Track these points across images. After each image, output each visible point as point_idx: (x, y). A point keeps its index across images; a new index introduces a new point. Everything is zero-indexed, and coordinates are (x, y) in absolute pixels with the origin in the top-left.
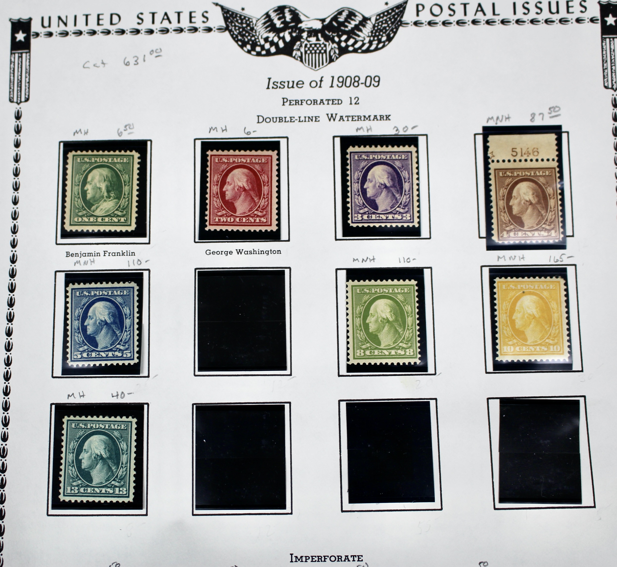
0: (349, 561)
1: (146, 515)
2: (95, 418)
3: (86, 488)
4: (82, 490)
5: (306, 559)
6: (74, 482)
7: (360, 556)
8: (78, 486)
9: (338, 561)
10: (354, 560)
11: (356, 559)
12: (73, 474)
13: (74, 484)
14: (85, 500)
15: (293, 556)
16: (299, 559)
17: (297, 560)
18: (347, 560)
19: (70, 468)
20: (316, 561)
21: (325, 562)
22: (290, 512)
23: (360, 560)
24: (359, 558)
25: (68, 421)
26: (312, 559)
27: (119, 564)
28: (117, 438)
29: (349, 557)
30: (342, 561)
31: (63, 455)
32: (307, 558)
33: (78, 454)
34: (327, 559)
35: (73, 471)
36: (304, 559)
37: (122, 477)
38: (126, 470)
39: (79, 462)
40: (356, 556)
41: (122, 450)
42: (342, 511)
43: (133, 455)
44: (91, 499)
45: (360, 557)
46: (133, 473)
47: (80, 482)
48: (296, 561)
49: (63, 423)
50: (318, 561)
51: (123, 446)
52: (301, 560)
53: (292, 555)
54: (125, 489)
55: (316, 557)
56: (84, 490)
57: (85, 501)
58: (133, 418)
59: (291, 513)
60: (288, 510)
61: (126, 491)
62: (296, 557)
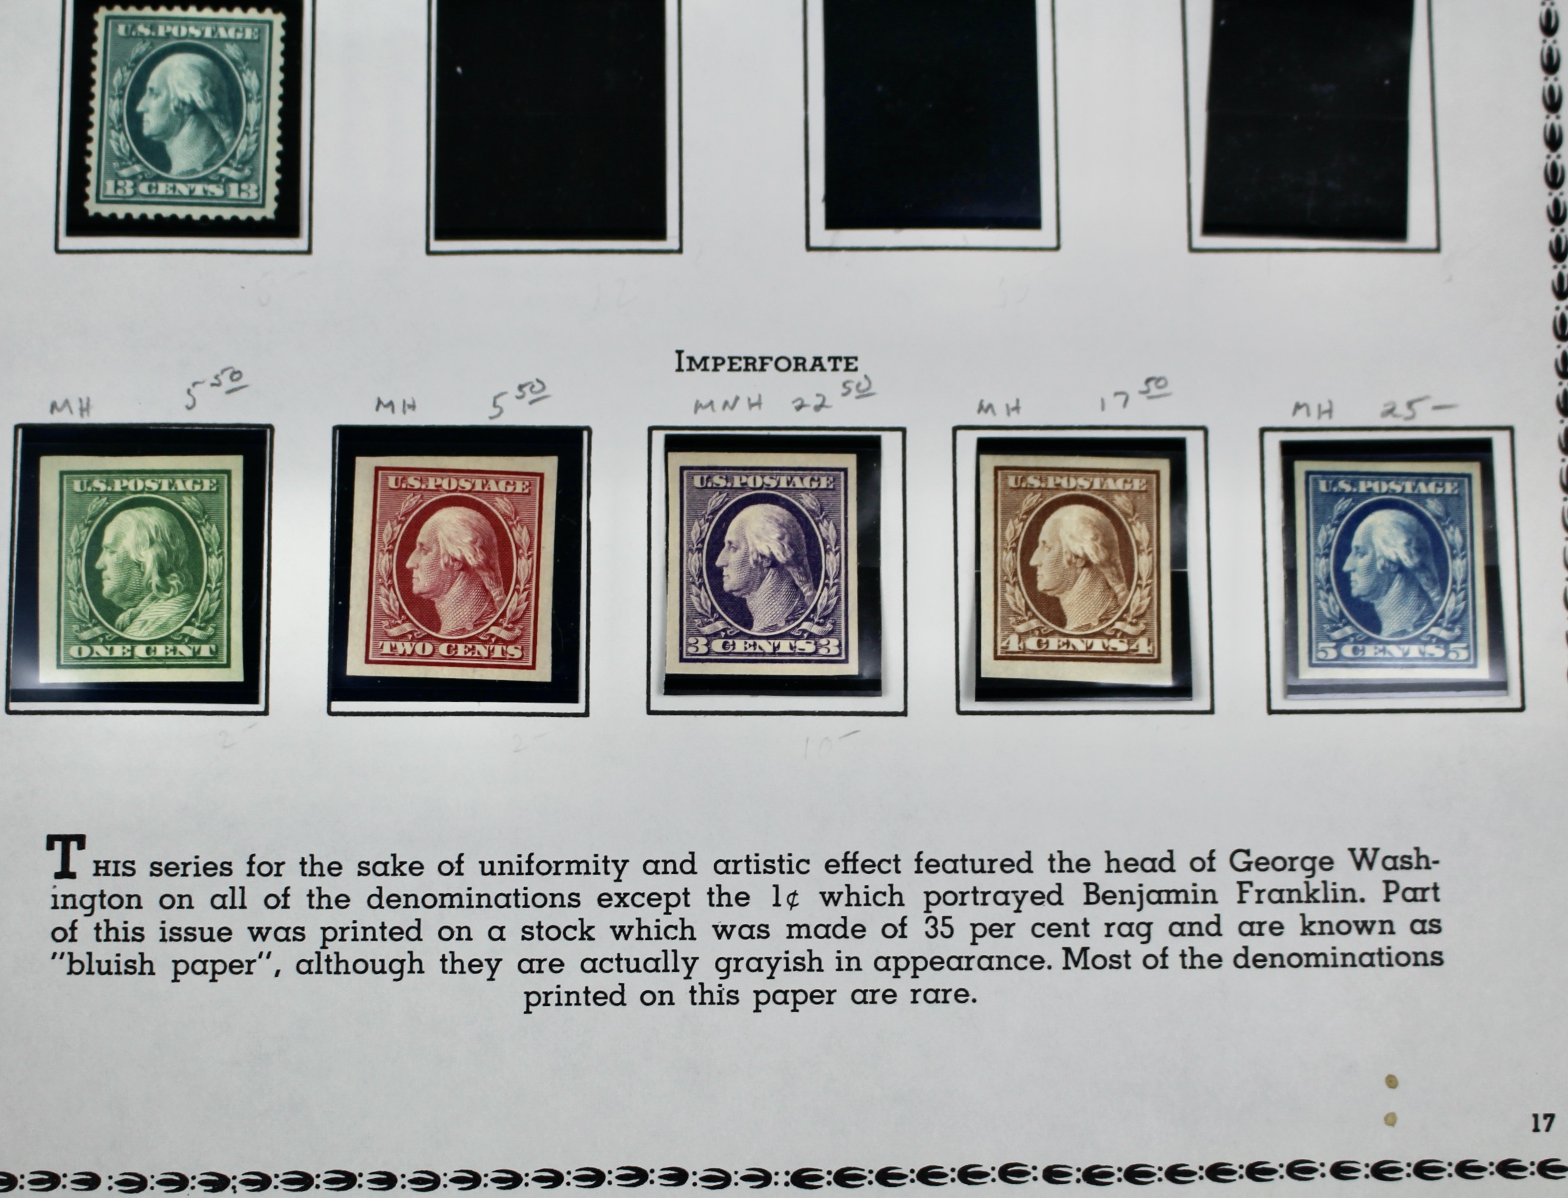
0: (823, 369)
1: (309, 252)
2: (177, 11)
3: (154, 184)
4: (143, 188)
5: (716, 365)
6: (122, 167)
7: (852, 358)
8: (133, 178)
9: (796, 370)
10: (835, 369)
11: (841, 365)
12: (120, 149)
13: (125, 173)
14: (151, 212)
15: (684, 356)
16: (698, 364)
17: (694, 366)
18: (818, 369)
19: (114, 133)
20: (740, 369)
21: (762, 373)
22: (676, 246)
23: (851, 367)
24: (848, 364)
25: (107, 19)
26: (732, 364)
27: (239, 372)
28: (234, 61)
29: (824, 361)
30: (804, 369)
31: (95, 104)
32: (718, 361)
33: (134, 101)
34: (767, 364)
35: (120, 142)
36: (710, 364)
37: (247, 157)
38: (257, 140)
39: (136, 120)
40: (840, 359)
41: (247, 91)
42: (809, 248)
43: (276, 105)
44: (166, 211)
45: (851, 361)
46: (275, 147)
47: (137, 168)
48: (690, 369)
49: (95, 24)
50: (747, 370)
51: (249, 80)
52: (702, 367)
53: (680, 352)
54: (253, 187)
55: (740, 359)
56: (150, 188)
57: (151, 216)
58: (275, 11)
59: (680, 251)
60: (671, 242)
61: (258, 191)
62: (691, 359)
